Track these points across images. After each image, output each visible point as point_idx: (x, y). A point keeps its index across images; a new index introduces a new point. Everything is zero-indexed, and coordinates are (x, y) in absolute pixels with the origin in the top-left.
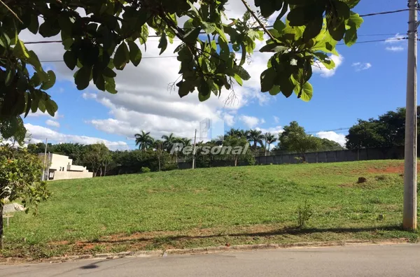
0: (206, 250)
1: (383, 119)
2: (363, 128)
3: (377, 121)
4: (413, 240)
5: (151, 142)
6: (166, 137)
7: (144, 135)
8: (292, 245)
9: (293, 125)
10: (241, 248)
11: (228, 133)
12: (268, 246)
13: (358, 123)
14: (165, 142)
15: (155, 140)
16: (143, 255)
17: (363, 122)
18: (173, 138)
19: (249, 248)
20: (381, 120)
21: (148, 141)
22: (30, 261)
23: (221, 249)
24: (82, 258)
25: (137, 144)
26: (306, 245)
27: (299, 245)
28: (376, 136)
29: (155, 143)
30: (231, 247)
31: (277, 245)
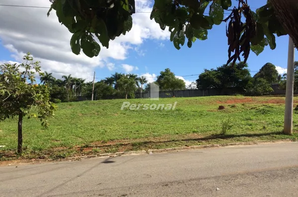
0: (175, 149)
1: (220, 69)
2: (208, 75)
3: (216, 71)
4: (294, 140)
5: (53, 81)
6: (66, 77)
7: (48, 75)
8: (227, 145)
9: (167, 71)
10: (197, 148)
11: (113, 75)
12: (213, 146)
13: (204, 71)
14: (65, 81)
15: (56, 79)
16: (133, 153)
17: (208, 71)
18: (71, 78)
19: (202, 147)
20: (218, 70)
21: (51, 80)
22: (51, 161)
23: (184, 148)
24: (90, 157)
25: (42, 82)
26: (236, 144)
27: (231, 145)
28: (216, 80)
29: (57, 81)
30: (190, 147)
31: (218, 145)
